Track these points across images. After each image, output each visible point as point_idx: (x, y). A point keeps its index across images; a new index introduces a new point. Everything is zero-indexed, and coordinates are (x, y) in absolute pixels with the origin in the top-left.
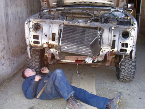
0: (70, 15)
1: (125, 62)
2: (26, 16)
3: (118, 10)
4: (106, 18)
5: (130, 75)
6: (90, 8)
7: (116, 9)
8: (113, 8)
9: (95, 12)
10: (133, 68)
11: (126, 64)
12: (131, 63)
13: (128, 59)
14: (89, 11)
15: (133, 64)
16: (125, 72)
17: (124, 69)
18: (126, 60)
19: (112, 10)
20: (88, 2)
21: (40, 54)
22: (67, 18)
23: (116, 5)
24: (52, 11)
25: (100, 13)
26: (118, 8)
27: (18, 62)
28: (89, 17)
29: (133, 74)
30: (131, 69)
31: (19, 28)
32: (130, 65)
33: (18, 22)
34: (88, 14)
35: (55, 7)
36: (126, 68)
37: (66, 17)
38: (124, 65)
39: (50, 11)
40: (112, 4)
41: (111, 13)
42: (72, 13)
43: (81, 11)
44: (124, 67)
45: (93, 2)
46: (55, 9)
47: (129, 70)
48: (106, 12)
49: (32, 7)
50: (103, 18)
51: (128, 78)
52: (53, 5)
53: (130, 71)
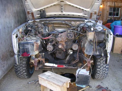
0: (51, 25)
1: (100, 66)
2: (14, 25)
3: (91, 21)
4: (82, 27)
5: (104, 75)
6: (68, 19)
7: (89, 20)
8: (86, 19)
9: (73, 23)
10: (107, 70)
11: (101, 67)
12: (105, 66)
13: (103, 63)
14: (67, 22)
15: (107, 67)
16: (100, 74)
17: (99, 71)
18: (101, 64)
19: (86, 21)
20: (66, 14)
21: (26, 60)
22: (48, 28)
23: (89, 17)
24: (36, 21)
25: (76, 23)
26: (91, 19)
27: (7, 65)
28: (67, 26)
29: (106, 74)
30: (105, 71)
31: (8, 36)
32: (104, 68)
33: (7, 31)
34: (67, 24)
35: (38, 19)
36: (101, 70)
37: (48, 26)
38: (99, 68)
39: (34, 22)
40: (86, 16)
41: (86, 24)
42: (53, 23)
43: (60, 22)
44: (99, 70)
45: (71, 15)
46: (38, 20)
47: (103, 72)
48: (81, 22)
49: (19, 17)
50: (79, 28)
51: (102, 78)
52: (37, 16)
53: (105, 72)
